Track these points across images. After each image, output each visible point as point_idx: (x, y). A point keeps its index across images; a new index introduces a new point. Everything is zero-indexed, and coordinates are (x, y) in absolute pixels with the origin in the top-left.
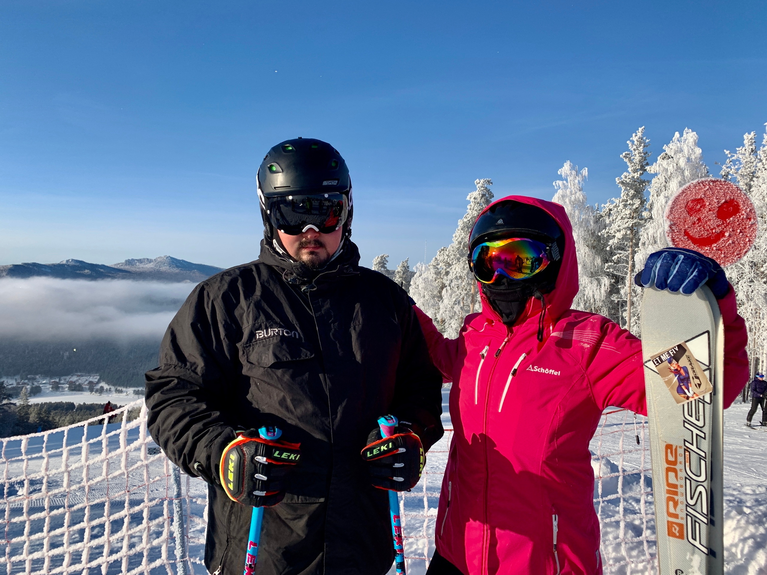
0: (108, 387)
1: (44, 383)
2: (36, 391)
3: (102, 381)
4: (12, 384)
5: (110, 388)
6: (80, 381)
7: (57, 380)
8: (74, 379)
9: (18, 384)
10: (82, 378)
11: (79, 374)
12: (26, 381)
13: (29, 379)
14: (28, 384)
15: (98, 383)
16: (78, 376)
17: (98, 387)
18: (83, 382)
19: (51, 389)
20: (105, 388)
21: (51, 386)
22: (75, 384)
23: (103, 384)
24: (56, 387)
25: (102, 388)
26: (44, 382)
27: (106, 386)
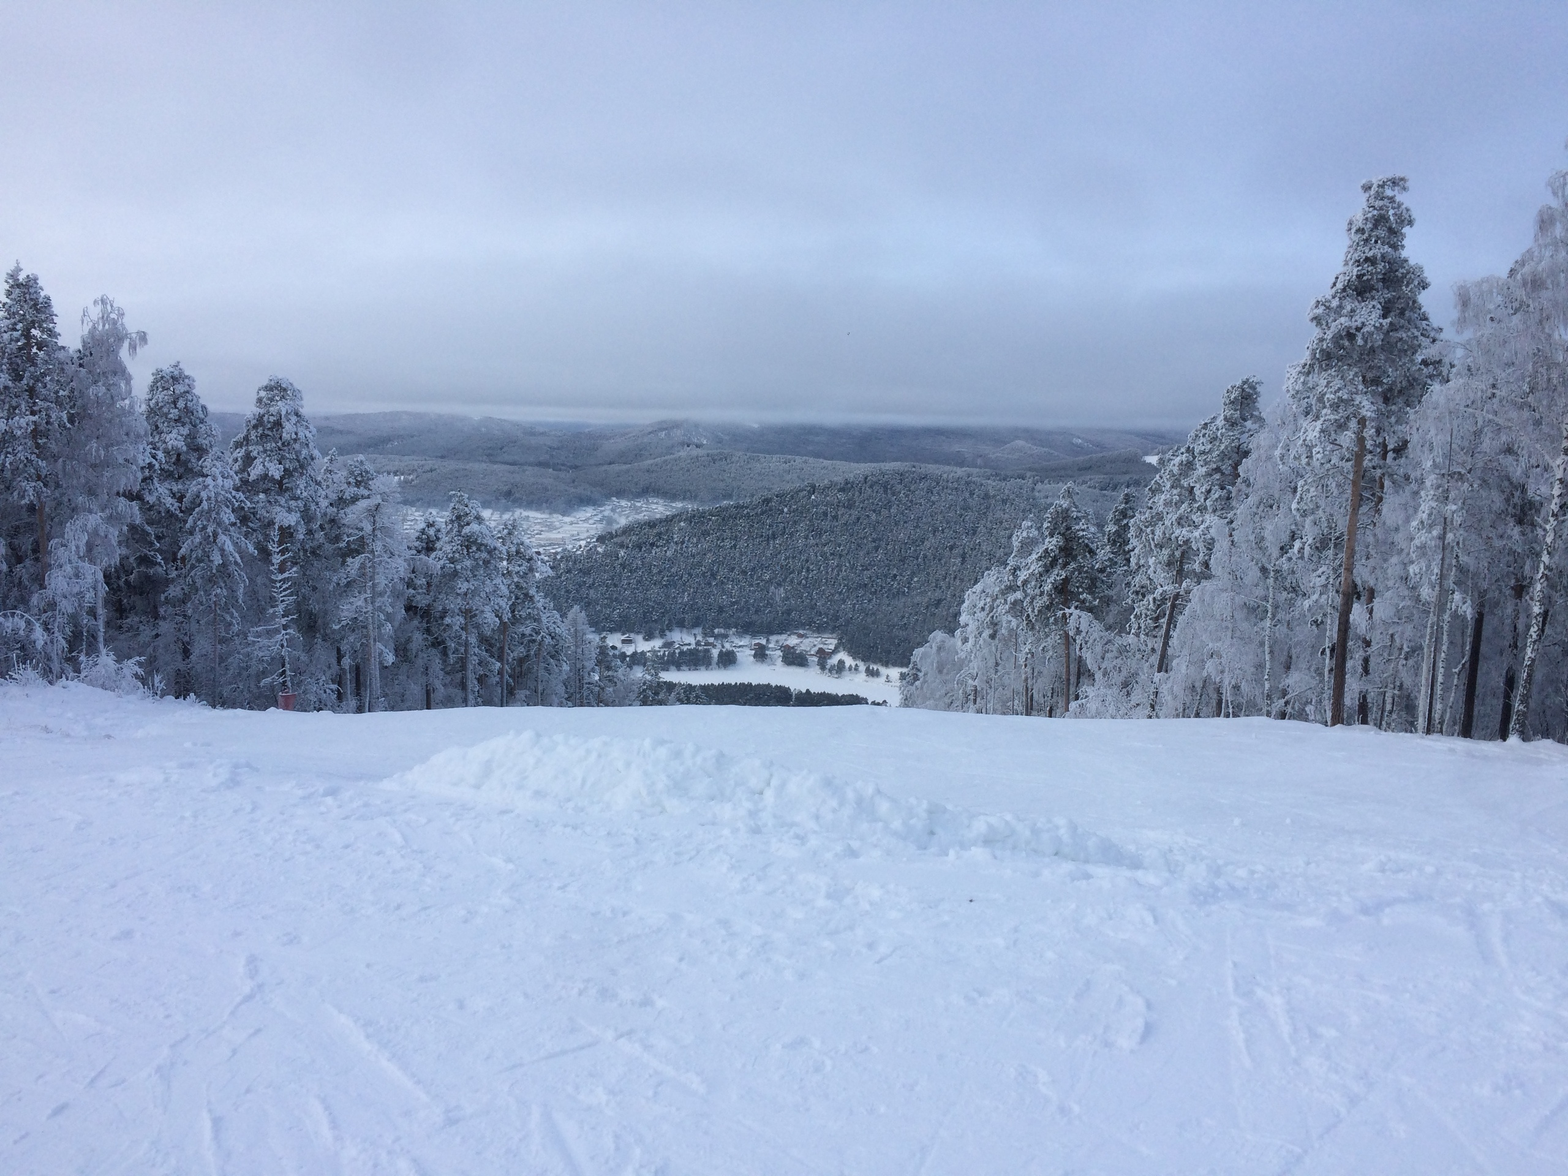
0: (853, 664)
1: (743, 646)
2: (728, 660)
3: (841, 648)
4: (689, 644)
5: (856, 665)
6: (803, 648)
7: (763, 642)
8: (793, 641)
9: (698, 643)
10: (806, 641)
11: (801, 632)
12: (711, 640)
13: (716, 637)
14: (714, 646)
15: (835, 651)
16: (800, 636)
17: (834, 660)
18: (808, 649)
19: (752, 658)
20: (847, 665)
21: (753, 652)
22: (794, 653)
23: (843, 656)
24: (761, 654)
25: (841, 662)
26: (741, 643)
27: (849, 661)
